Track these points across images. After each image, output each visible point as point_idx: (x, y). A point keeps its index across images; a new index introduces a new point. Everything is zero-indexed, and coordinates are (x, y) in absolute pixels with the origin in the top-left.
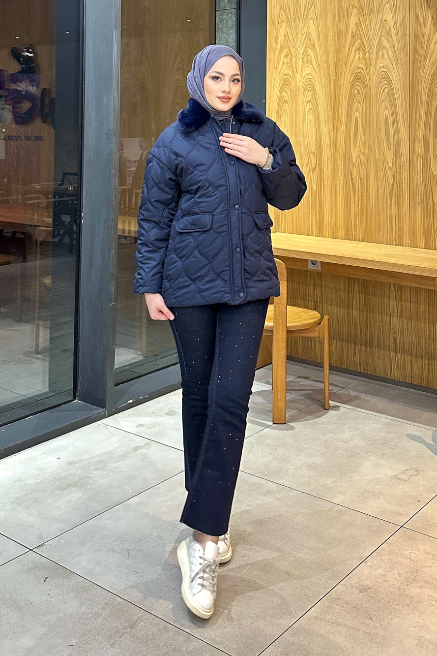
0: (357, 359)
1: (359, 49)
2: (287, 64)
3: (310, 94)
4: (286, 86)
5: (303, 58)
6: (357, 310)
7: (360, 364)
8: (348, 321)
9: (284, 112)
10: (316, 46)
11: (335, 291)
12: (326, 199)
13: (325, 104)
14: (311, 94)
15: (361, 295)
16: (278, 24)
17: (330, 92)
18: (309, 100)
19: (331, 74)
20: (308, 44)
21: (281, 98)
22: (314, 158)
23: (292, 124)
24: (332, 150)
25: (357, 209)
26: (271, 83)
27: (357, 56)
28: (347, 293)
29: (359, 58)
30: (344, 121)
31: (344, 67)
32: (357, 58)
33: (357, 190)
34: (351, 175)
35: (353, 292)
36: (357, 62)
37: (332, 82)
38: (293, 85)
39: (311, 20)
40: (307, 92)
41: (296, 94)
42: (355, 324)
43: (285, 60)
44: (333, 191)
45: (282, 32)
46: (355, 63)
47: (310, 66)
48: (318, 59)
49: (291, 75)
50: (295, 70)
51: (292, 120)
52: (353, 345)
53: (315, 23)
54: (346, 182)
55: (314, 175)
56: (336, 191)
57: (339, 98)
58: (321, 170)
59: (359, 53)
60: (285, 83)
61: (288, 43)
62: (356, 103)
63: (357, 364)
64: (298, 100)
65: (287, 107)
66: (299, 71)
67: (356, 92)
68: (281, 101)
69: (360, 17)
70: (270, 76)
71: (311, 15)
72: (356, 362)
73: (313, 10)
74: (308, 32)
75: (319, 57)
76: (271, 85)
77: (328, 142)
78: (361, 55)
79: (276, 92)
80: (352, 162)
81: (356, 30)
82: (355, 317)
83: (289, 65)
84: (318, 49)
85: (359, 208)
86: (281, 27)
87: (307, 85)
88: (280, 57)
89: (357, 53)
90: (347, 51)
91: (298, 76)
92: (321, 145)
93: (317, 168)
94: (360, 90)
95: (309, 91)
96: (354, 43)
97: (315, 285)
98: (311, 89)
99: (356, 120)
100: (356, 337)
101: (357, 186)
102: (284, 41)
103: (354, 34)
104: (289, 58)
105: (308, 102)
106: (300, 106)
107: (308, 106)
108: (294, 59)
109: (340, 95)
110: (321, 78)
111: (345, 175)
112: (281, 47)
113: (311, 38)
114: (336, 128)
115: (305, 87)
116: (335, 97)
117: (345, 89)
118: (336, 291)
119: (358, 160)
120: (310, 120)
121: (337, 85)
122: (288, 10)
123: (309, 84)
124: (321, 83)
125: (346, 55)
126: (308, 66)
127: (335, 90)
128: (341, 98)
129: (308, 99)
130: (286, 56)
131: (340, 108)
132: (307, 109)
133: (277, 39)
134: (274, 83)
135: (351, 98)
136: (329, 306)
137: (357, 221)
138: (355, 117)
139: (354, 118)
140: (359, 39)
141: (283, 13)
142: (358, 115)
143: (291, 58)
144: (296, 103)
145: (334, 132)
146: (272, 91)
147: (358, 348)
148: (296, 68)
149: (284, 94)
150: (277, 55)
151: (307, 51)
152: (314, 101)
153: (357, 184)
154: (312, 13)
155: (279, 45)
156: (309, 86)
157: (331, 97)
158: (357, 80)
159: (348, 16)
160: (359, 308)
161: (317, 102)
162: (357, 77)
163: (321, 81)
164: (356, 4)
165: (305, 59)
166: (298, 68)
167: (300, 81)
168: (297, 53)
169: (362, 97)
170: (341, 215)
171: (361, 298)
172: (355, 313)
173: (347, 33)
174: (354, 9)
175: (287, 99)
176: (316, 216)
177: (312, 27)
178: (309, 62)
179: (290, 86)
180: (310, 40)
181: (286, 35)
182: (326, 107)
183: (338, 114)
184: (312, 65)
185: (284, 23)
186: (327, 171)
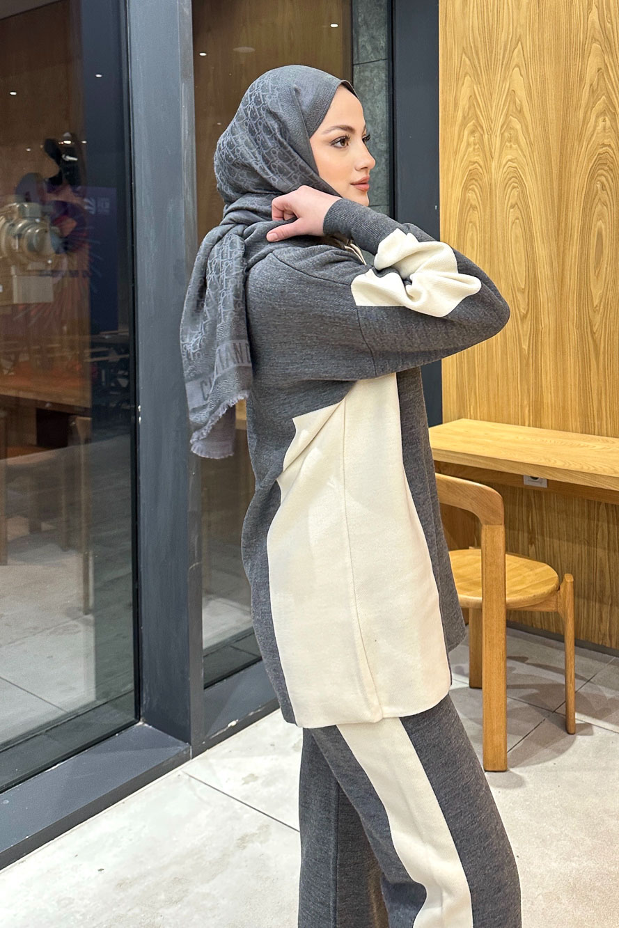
0: (605, 627)
1: (603, 113)
2: (475, 144)
3: (515, 192)
4: (474, 181)
5: (502, 134)
6: (605, 549)
7: (610, 636)
8: (589, 565)
9: (470, 225)
10: (525, 113)
11: (565, 516)
12: (546, 365)
13: (543, 210)
14: (516, 194)
15: (611, 526)
16: (458, 80)
17: (552, 188)
18: (514, 203)
19: (553, 158)
20: (511, 109)
21: (464, 202)
22: (524, 299)
23: (485, 244)
24: (556, 285)
25: (602, 383)
26: (448, 178)
27: (601, 124)
28: (586, 521)
29: (604, 129)
30: (576, 236)
31: (576, 144)
32: (599, 128)
33: (601, 353)
34: (591, 327)
35: (598, 520)
36: (600, 135)
37: (555, 172)
38: (486, 180)
39: (517, 69)
40: (509, 190)
41: (491, 194)
42: (602, 572)
43: (472, 139)
44: (558, 353)
45: (465, 92)
46: (596, 136)
47: (515, 146)
48: (529, 136)
49: (482, 163)
50: (488, 154)
51: (484, 239)
52: (597, 604)
53: (524, 72)
54: (582, 338)
55: (525, 326)
56: (563, 353)
57: (568, 198)
58: (536, 319)
59: (604, 120)
60: (472, 177)
61: (476, 112)
62: (599, 206)
63: (605, 635)
64: (494, 203)
65: (475, 216)
66: (496, 156)
67: (599, 186)
68: (465, 206)
69: (606, 57)
70: (446, 167)
71: (515, 60)
72: (603, 632)
73: (519, 51)
74: (510, 90)
75: (531, 131)
76: (448, 182)
77: (549, 273)
78: (608, 122)
79: (457, 192)
80: (593, 304)
81: (598, 80)
82: (601, 560)
83: (476, 147)
84: (528, 118)
85: (605, 381)
86: (463, 84)
87: (510, 179)
88: (462, 133)
89: (601, 119)
90: (581, 116)
91: (494, 164)
92: (535, 277)
93: (529, 316)
94: (605, 182)
95: (514, 187)
96: (594, 103)
97: (529, 506)
98: (516, 185)
99: (600, 235)
100: (603, 591)
101: (602, 345)
102: (469, 108)
103: (595, 88)
104: (477, 134)
105: (512, 207)
106: (498, 214)
107: (512, 214)
108: (486, 136)
109: (568, 193)
110: (534, 166)
111: (580, 326)
112: (464, 118)
113: (517, 100)
114: (562, 249)
115: (506, 181)
116: (560, 197)
117: (578, 182)
118: (567, 515)
119: (603, 300)
120: (517, 237)
121: (563, 175)
122: (474, 55)
123: (513, 177)
124: (536, 174)
125: (581, 123)
126: (511, 146)
127: (560, 185)
128: (571, 198)
129: (512, 201)
130: (473, 132)
131: (570, 214)
132: (511, 218)
133: (456, 105)
134: (453, 176)
135: (590, 198)
136: (555, 540)
137: (603, 405)
138: (596, 229)
139: (595, 231)
140: (603, 94)
141: (467, 60)
142: (603, 227)
143: (482, 135)
144: (491, 208)
145: (558, 255)
146: (450, 190)
147: (606, 609)
148: (491, 152)
149: (470, 195)
150: (456, 132)
151: (510, 122)
152: (522, 204)
153: (602, 342)
154: (518, 56)
155: (460, 114)
156: (513, 179)
157: (552, 196)
158: (600, 167)
159: (584, 57)
160: (609, 546)
161: (527, 207)
162: (600, 162)
163: (535, 170)
164: (597, 36)
165: (506, 134)
166: (493, 150)
167: (497, 173)
168: (492, 126)
169: (610, 195)
170: (573, 393)
171: (611, 530)
172: (601, 553)
173: (581, 87)
174: (594, 45)
175: (475, 203)
176: (529, 392)
177: (518, 81)
178: (513, 140)
179: (480, 182)
180: (515, 102)
181: (472, 97)
182: (543, 214)
183: (566, 225)
184: (519, 146)
185: (468, 78)
186: (547, 320)
